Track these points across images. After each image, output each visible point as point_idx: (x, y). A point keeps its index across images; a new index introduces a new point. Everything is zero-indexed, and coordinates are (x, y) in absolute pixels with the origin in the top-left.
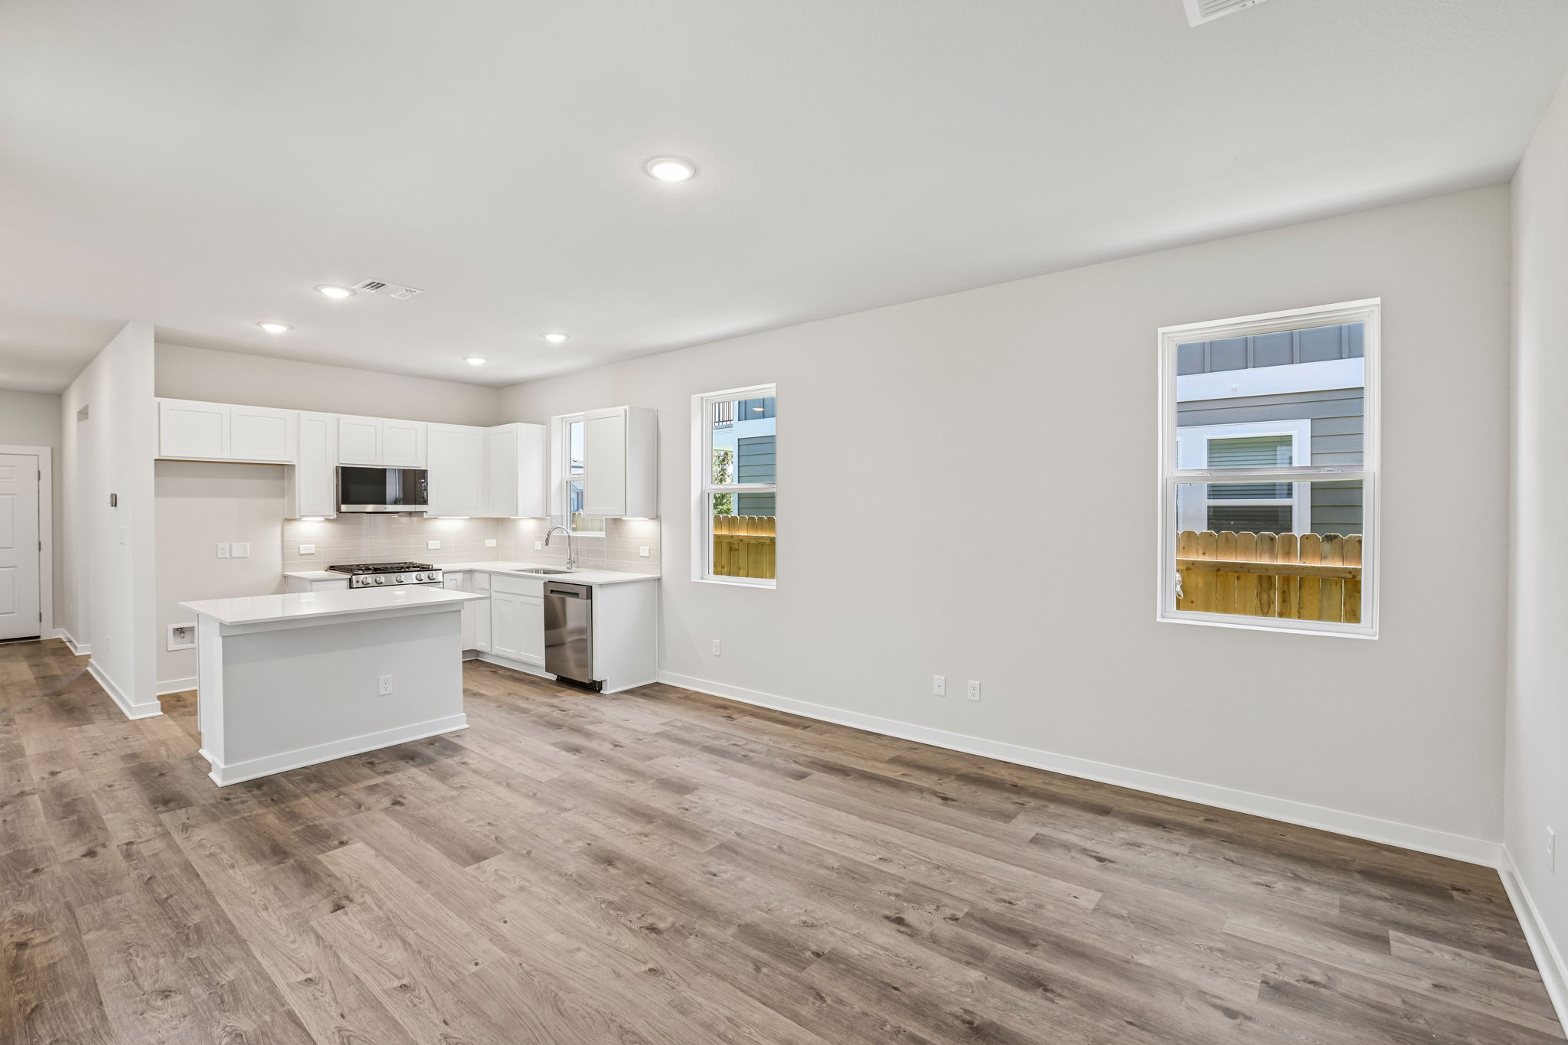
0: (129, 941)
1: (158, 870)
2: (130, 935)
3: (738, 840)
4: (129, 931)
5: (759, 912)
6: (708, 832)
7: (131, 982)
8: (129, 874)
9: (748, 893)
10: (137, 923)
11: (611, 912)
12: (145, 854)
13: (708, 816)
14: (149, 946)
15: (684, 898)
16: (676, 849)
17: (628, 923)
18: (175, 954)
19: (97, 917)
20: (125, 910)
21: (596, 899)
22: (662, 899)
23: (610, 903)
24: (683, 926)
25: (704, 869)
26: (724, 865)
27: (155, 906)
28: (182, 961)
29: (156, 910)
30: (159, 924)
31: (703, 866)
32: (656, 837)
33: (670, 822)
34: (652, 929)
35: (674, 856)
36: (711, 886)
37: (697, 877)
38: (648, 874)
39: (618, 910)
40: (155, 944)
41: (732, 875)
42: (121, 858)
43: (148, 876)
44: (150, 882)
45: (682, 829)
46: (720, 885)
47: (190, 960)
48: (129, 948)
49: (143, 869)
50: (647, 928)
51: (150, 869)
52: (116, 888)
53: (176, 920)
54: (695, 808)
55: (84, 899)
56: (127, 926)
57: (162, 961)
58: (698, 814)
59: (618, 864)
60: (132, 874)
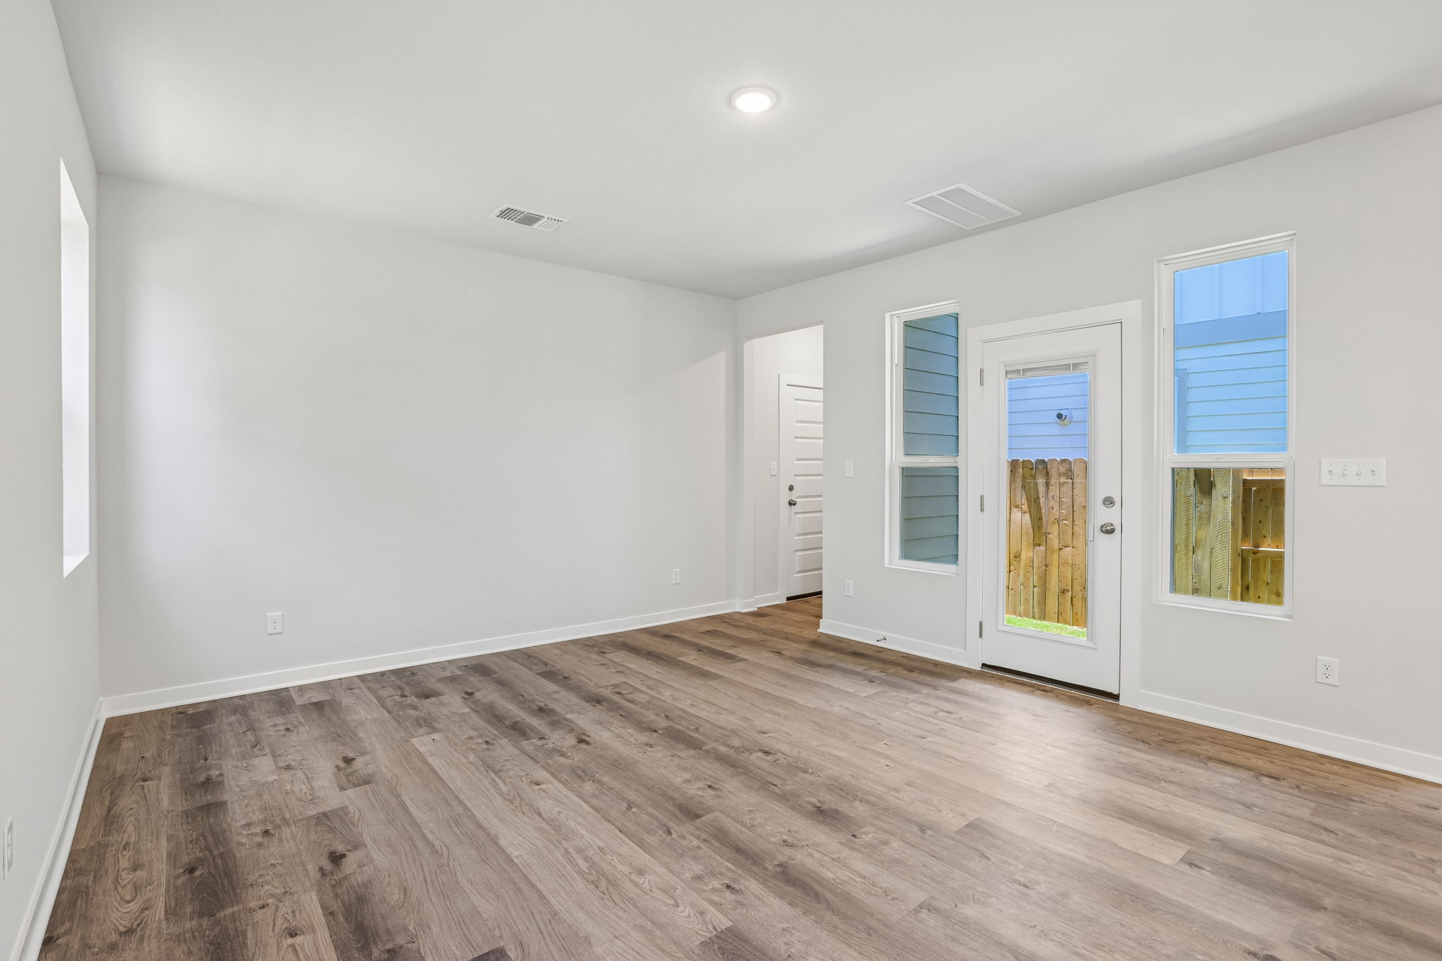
3: (671, 824)
5: (682, 756)
6: (705, 840)
9: (685, 769)
11: (802, 765)
13: (698, 869)
15: (741, 770)
16: (747, 820)
17: (786, 757)
21: (819, 776)
22: (760, 771)
23: (806, 772)
24: (743, 752)
25: (718, 793)
26: (698, 795)
31: (720, 797)
32: (773, 839)
33: (755, 863)
34: (767, 753)
35: (749, 811)
36: (715, 778)
37: (728, 786)
38: (775, 793)
39: (796, 767)
41: (694, 786)
45: (738, 850)
46: (707, 777)
50: (771, 753)
54: (714, 890)
58: (712, 874)
59: (810, 808)
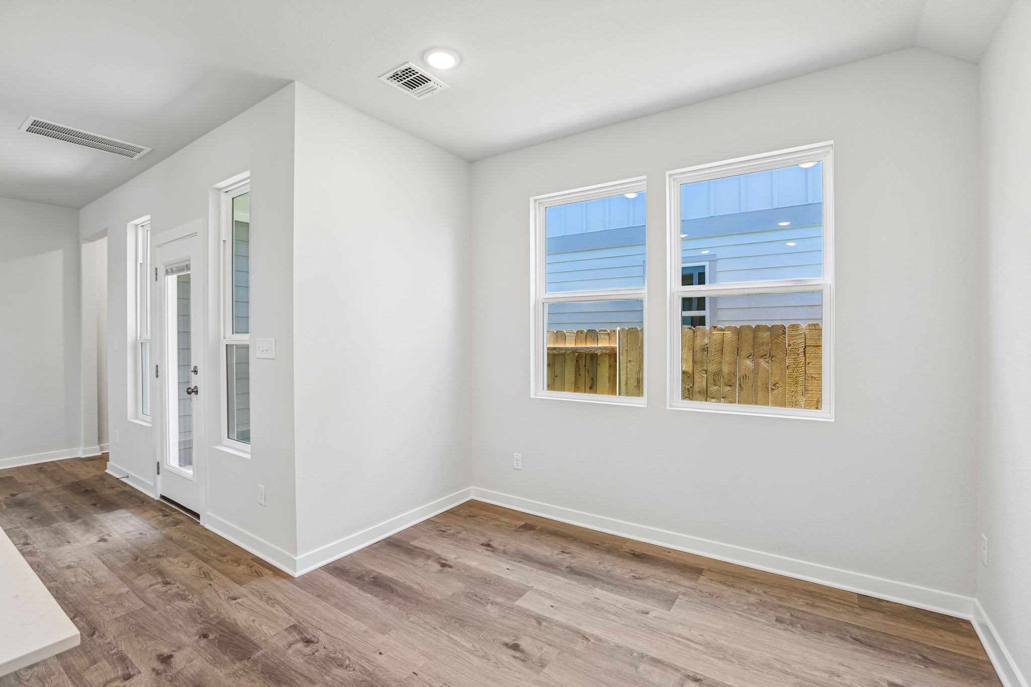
0: (97, 588)
1: (87, 643)
2: (97, 591)
4: (99, 594)
7: (90, 571)
8: (114, 637)
10: (94, 599)
12: (104, 662)
14: (83, 586)
18: (65, 583)
19: (126, 601)
20: (106, 607)
27: (84, 611)
28: (61, 580)
29: (82, 608)
30: (78, 598)
40: (79, 588)
42: (129, 656)
43: (95, 637)
44: (92, 631)
47: (55, 581)
48: (96, 585)
49: (102, 643)
51: (95, 644)
52: (121, 623)
53: (66, 602)
55: (144, 613)
56: (102, 597)
57: (73, 580)
60: (112, 637)
